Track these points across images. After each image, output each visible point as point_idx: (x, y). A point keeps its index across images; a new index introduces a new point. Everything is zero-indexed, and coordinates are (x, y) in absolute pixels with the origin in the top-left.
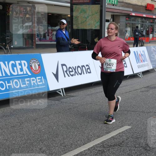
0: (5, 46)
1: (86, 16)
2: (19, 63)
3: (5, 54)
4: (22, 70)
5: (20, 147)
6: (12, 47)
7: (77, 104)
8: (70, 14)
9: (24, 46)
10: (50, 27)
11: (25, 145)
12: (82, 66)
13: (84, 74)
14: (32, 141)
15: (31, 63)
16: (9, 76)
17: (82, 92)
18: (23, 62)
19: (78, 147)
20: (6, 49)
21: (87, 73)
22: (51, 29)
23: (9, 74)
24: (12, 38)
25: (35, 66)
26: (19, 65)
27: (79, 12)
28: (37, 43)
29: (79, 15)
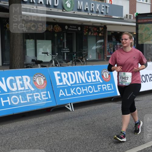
0: (82, 59)
1: (150, 33)
2: (93, 73)
3: (82, 65)
4: (95, 78)
5: (92, 141)
6: (87, 59)
7: (141, 107)
8: (135, 32)
9: (97, 59)
10: (119, 43)
11: (97, 140)
12: (145, 75)
13: (147, 82)
14: (102, 137)
15: (103, 73)
16: (84, 83)
17: (145, 97)
18: (96, 72)
19: (142, 145)
20: (82, 61)
21: (150, 81)
22: (119, 44)
23: (85, 82)
24: (88, 53)
25: (106, 75)
26: (93, 74)
27: (144, 29)
28: (107, 56)
29: (143, 32)
